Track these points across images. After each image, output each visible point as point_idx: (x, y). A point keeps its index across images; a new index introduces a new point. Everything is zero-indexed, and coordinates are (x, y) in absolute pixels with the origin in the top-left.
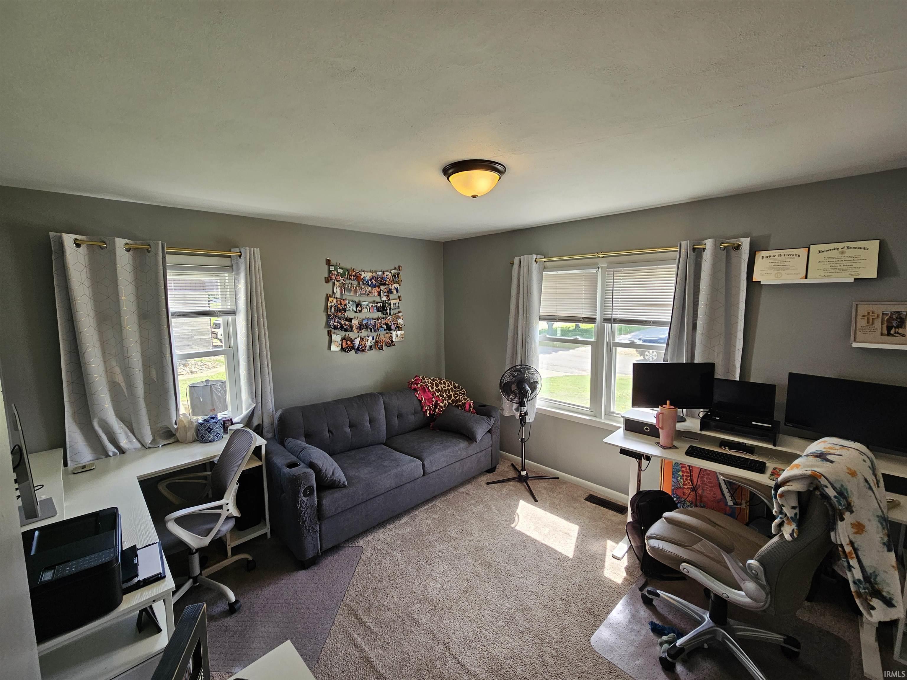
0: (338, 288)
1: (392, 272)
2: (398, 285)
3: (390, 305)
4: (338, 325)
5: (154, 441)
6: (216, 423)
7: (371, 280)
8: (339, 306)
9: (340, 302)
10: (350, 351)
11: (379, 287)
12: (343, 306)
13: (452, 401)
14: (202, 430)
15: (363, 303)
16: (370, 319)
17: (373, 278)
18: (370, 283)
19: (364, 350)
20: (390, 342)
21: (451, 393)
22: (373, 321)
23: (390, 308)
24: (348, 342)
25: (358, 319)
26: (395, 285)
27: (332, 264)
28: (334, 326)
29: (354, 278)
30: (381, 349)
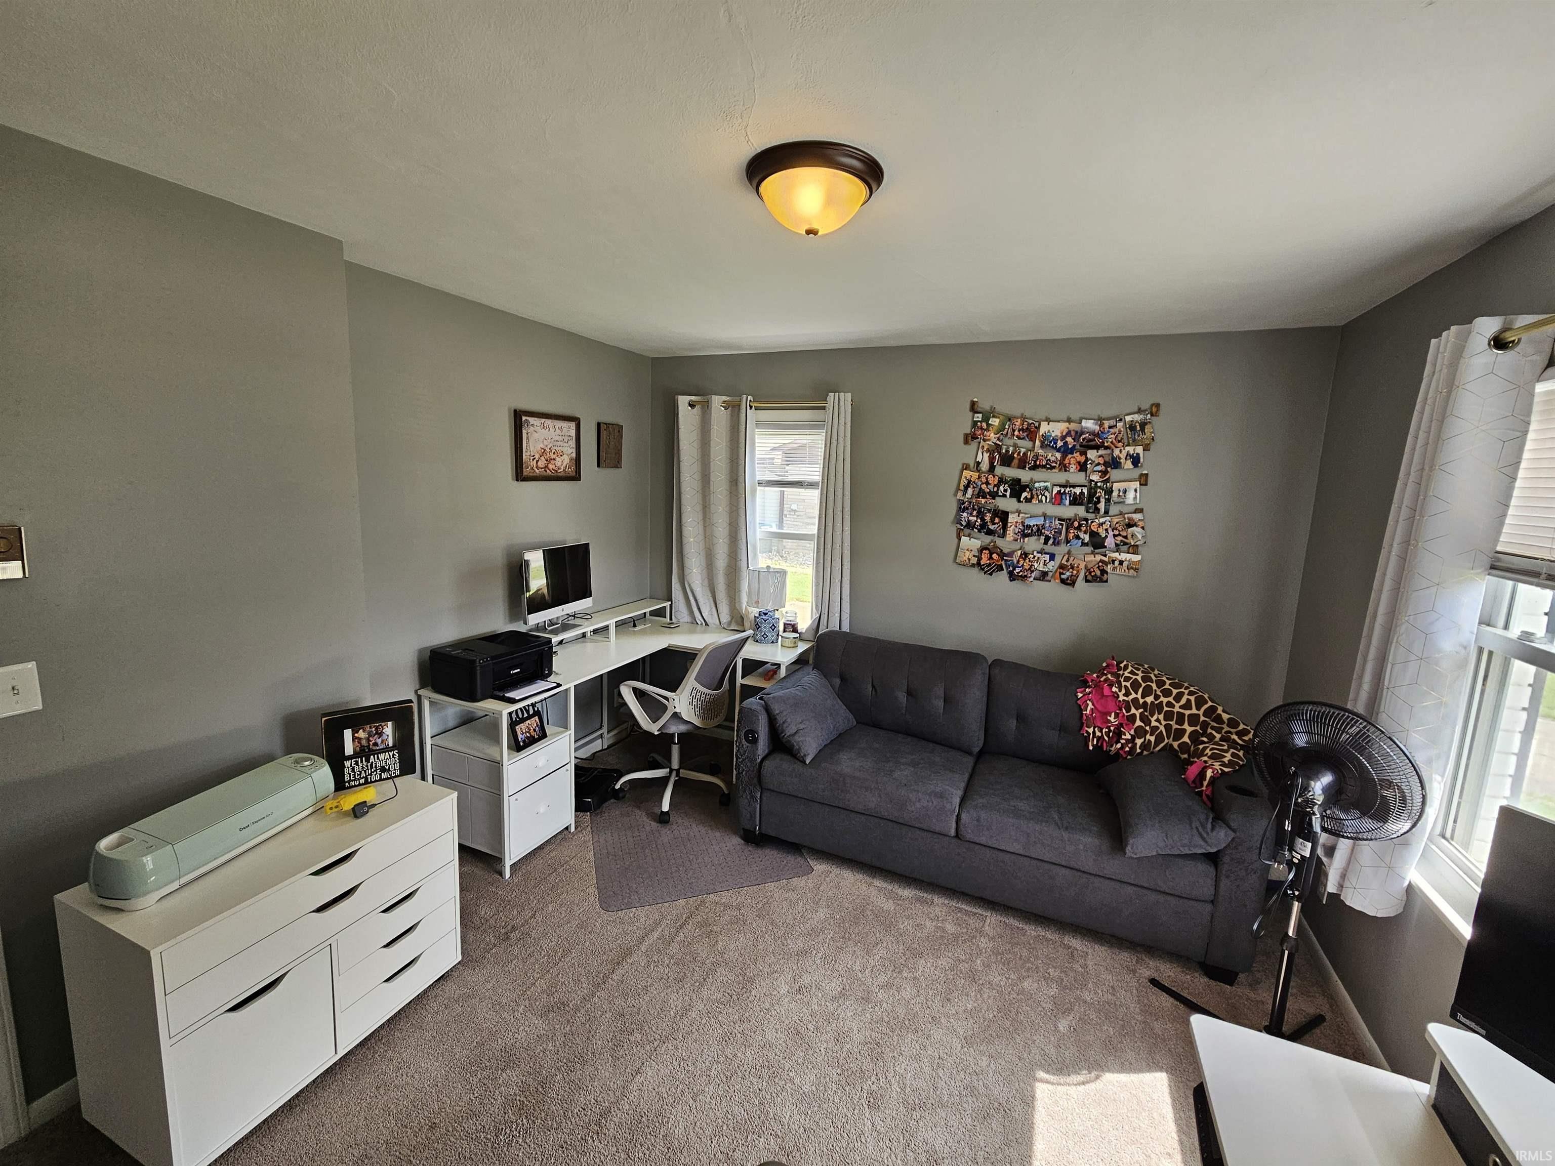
0: (985, 454)
1: (1128, 418)
2: (1139, 450)
3: (1109, 492)
4: (976, 521)
5: (730, 623)
6: (765, 621)
7: (1063, 438)
8: (984, 486)
9: (987, 479)
10: (997, 572)
11: (1083, 453)
12: (991, 487)
13: (1179, 746)
14: (765, 627)
15: (1037, 485)
16: (1051, 517)
17: (1069, 433)
18: (1060, 444)
19: (1026, 576)
20: (1098, 573)
21: (1186, 726)
22: (1057, 522)
23: (1108, 501)
24: (995, 556)
25: (1021, 515)
26: (1127, 448)
27: (979, 410)
28: (969, 522)
29: (1025, 434)
30: (1069, 583)
